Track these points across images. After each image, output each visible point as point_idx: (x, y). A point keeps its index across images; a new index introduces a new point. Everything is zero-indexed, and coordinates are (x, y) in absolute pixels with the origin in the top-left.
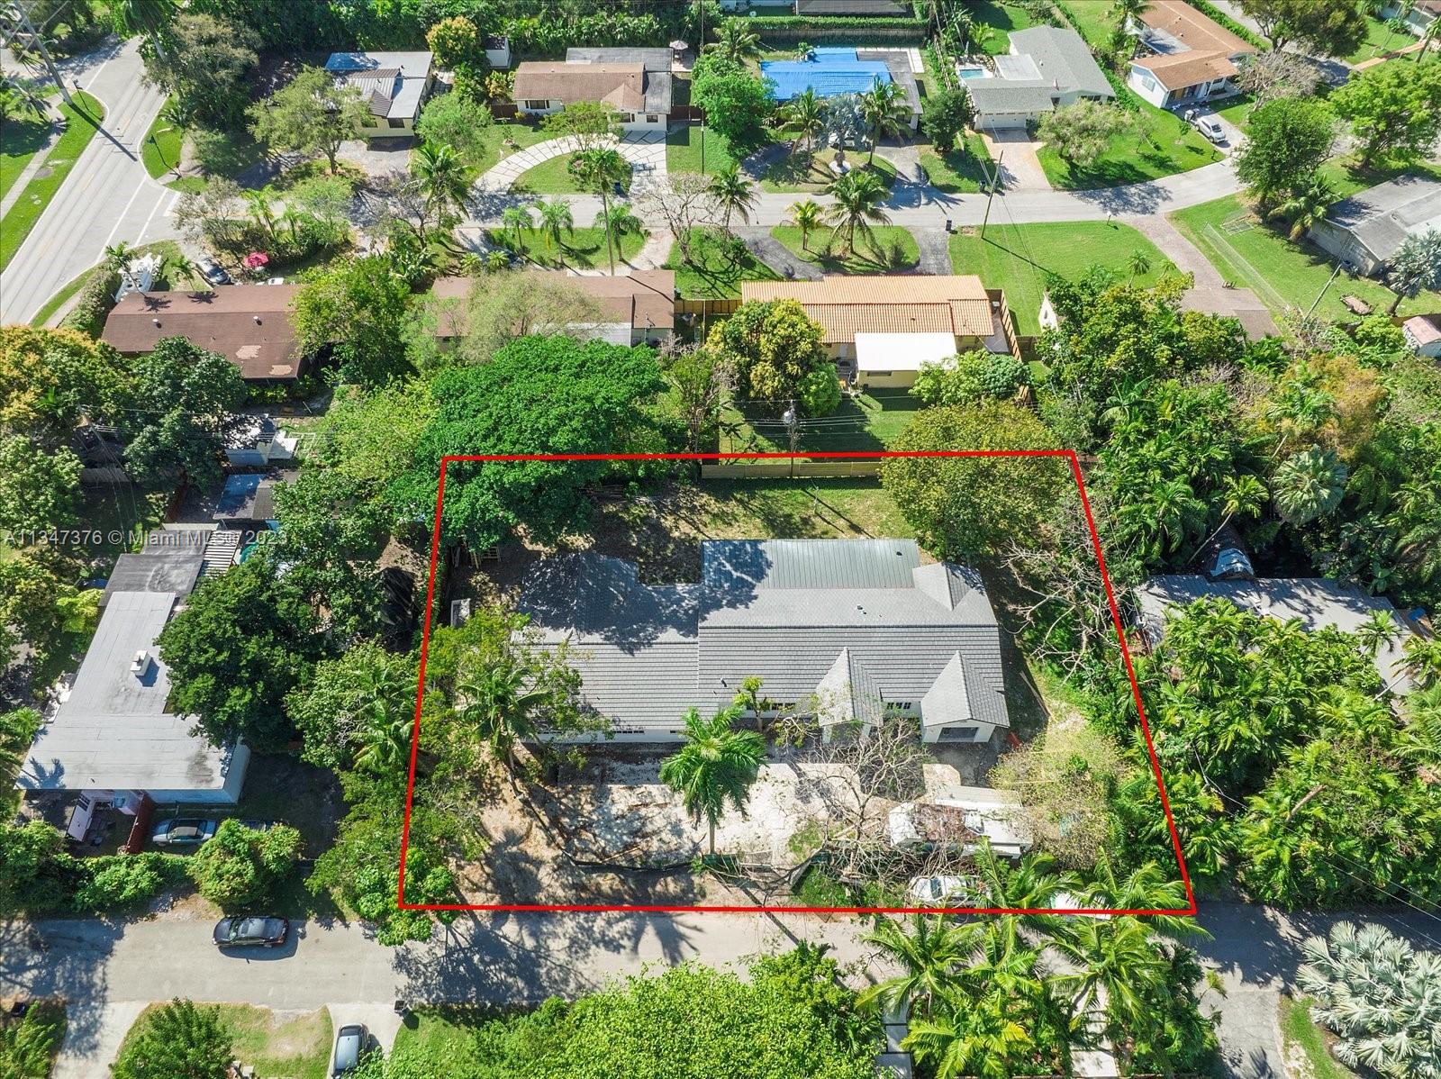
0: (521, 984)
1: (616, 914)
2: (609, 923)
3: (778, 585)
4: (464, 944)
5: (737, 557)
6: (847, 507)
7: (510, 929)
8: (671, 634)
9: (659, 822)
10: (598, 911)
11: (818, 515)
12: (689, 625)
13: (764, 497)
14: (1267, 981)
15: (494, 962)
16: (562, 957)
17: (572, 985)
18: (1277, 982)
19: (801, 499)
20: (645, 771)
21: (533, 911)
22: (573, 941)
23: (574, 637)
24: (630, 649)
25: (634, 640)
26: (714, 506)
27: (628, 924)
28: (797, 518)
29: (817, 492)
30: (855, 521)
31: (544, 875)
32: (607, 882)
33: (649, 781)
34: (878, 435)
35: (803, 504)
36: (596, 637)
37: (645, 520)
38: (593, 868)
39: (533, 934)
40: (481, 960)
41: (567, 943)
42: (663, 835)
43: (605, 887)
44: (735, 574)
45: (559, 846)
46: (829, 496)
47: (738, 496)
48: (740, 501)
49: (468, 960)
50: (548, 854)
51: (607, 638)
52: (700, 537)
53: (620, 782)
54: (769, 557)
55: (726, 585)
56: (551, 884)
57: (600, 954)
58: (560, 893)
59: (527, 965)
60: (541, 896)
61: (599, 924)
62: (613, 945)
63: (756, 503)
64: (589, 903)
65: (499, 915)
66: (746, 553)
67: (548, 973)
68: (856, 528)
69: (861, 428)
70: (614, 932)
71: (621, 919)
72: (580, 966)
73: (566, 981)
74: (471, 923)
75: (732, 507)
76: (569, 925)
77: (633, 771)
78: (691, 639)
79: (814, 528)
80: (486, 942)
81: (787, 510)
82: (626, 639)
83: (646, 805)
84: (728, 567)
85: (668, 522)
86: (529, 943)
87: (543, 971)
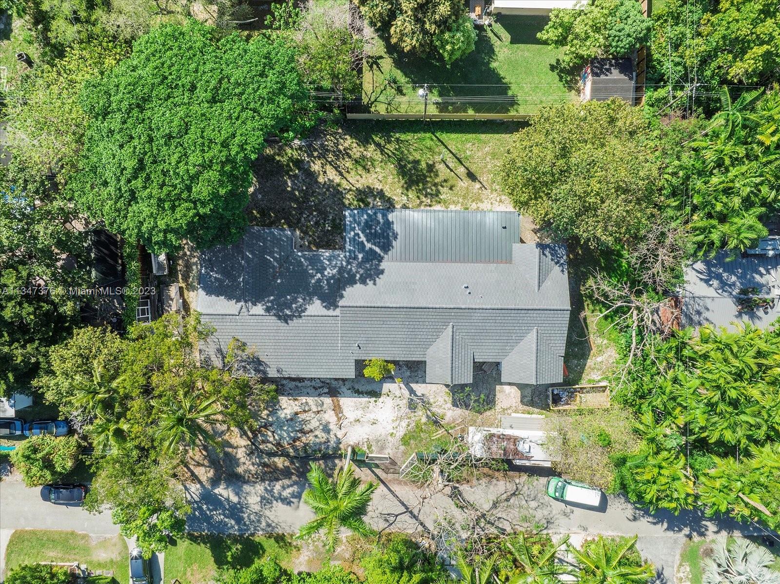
0: (233, 522)
1: (287, 482)
2: (284, 488)
3: (405, 258)
4: (197, 499)
5: (370, 227)
6: (468, 153)
7: (223, 491)
8: (316, 307)
9: (314, 424)
10: (277, 480)
11: (444, 161)
12: (331, 298)
13: (398, 140)
14: (680, 530)
15: (216, 510)
16: (257, 508)
17: (264, 524)
18: (686, 531)
19: (429, 143)
20: (306, 387)
21: (235, 480)
22: (263, 498)
23: (244, 310)
24: (286, 319)
25: (288, 312)
26: (357, 151)
27: (295, 488)
28: (423, 165)
29: (444, 137)
30: (473, 169)
31: (241, 454)
32: (280, 462)
33: (308, 394)
34: (502, 74)
35: (430, 149)
36: (259, 309)
37: (298, 163)
38: (271, 454)
39: (237, 494)
40: (209, 509)
41: (259, 499)
42: (317, 433)
43: (280, 466)
44: (368, 245)
45: (248, 438)
46: (453, 139)
47: (377, 139)
48: (378, 145)
49: (200, 508)
50: (244, 442)
51: (268, 310)
52: (344, 182)
53: (289, 394)
54: (397, 227)
55: (360, 256)
56: (246, 465)
57: (279, 506)
58: (251, 467)
59: (235, 512)
60: (240, 470)
61: (278, 486)
62: (286, 501)
63: (391, 147)
64: (271, 474)
65: (215, 482)
66: (379, 222)
67: (249, 517)
68: (472, 176)
69: (488, 63)
70: (286, 493)
71: (292, 486)
72: (267, 513)
73: (259, 521)
74: (198, 486)
75: (371, 151)
76: (260, 488)
77: (297, 386)
78: (331, 312)
79: (437, 175)
80: (208, 497)
81: (417, 156)
82: (282, 311)
83: (305, 411)
84: (363, 238)
85: (316, 167)
86: (234, 499)
87: (245, 516)
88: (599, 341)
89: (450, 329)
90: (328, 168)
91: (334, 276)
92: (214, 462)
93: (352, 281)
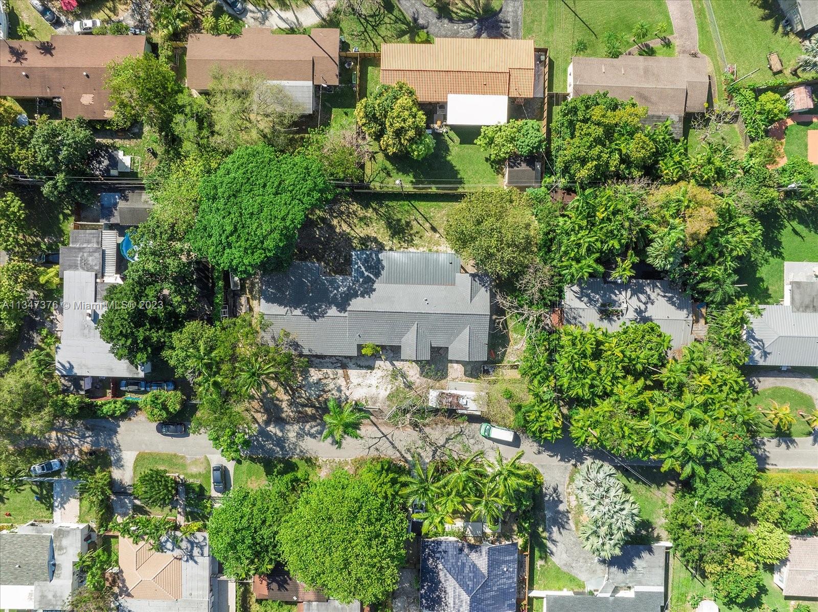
0: (278, 449)
1: (314, 423)
2: (311, 427)
3: (389, 281)
4: (255, 434)
5: (367, 262)
6: (432, 214)
7: (271, 429)
8: (333, 311)
9: (332, 386)
10: (307, 422)
11: (416, 219)
12: (343, 305)
13: (387, 205)
14: (569, 461)
15: (267, 441)
16: (294, 440)
17: (298, 450)
18: (573, 462)
19: (407, 208)
20: (326, 363)
21: (280, 421)
22: (298, 434)
23: (289, 312)
24: (314, 318)
25: (316, 314)
26: (361, 213)
27: (319, 428)
28: (403, 222)
29: (416, 204)
30: (435, 225)
31: (284, 405)
32: (309, 411)
33: (328, 367)
34: (454, 164)
35: (408, 212)
36: (298, 312)
37: (323, 220)
38: (304, 405)
39: (281, 431)
40: (263, 440)
41: (295, 434)
42: (333, 392)
43: (310, 413)
44: (366, 274)
45: (290, 395)
46: (422, 206)
47: (374, 205)
48: (374, 209)
49: (257, 440)
50: (286, 397)
51: (303, 312)
52: (352, 232)
53: (315, 367)
54: (384, 263)
55: (361, 280)
56: (288, 411)
57: (308, 439)
58: (291, 414)
59: (280, 442)
60: (284, 415)
61: (308, 426)
62: (313, 436)
63: (383, 210)
64: (303, 418)
65: (267, 423)
66: (373, 259)
67: (289, 446)
68: (434, 229)
69: (445, 157)
70: (313, 431)
71: (317, 426)
72: (301, 443)
73: (295, 449)
74: (257, 425)
75: (370, 213)
76: (296, 427)
77: (321, 362)
78: (342, 314)
79: (412, 229)
80: (263, 433)
81: (399, 216)
82: (312, 313)
83: (325, 378)
84: (363, 269)
85: (335, 222)
86: (280, 434)
87: (287, 445)
88: (515, 336)
89: (415, 325)
90: (343, 223)
91: (344, 292)
92: (267, 411)
93: (356, 296)
